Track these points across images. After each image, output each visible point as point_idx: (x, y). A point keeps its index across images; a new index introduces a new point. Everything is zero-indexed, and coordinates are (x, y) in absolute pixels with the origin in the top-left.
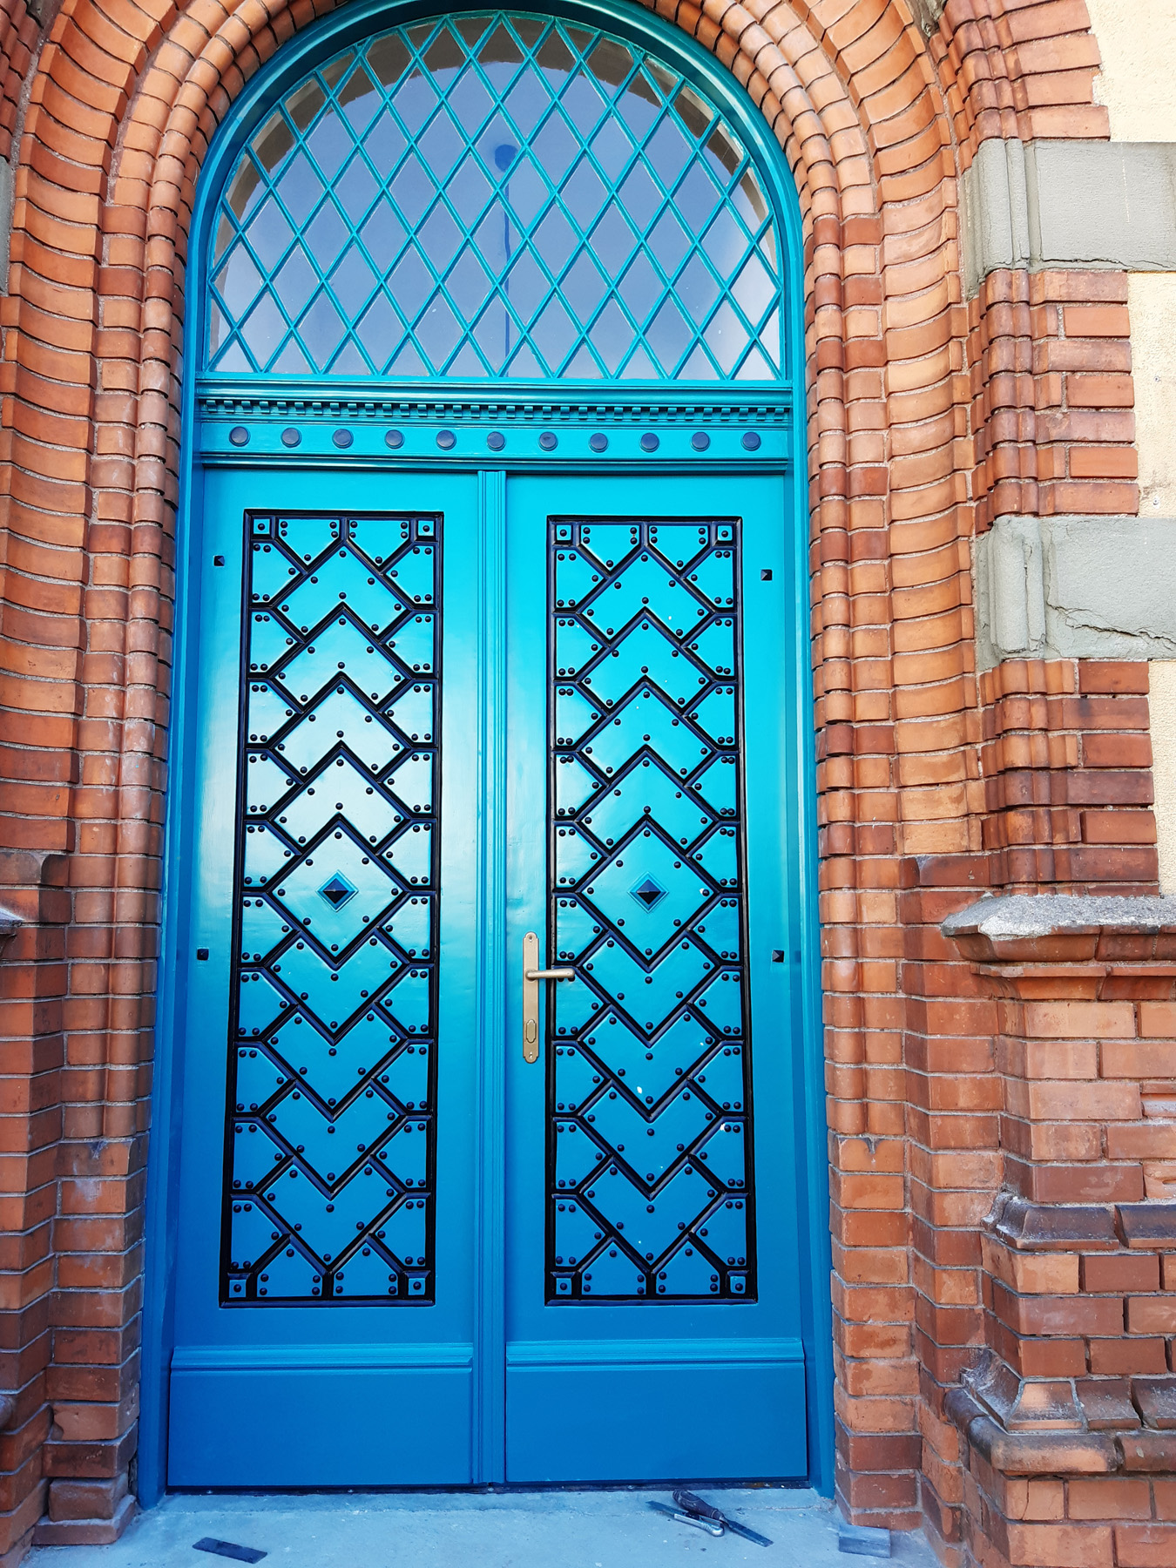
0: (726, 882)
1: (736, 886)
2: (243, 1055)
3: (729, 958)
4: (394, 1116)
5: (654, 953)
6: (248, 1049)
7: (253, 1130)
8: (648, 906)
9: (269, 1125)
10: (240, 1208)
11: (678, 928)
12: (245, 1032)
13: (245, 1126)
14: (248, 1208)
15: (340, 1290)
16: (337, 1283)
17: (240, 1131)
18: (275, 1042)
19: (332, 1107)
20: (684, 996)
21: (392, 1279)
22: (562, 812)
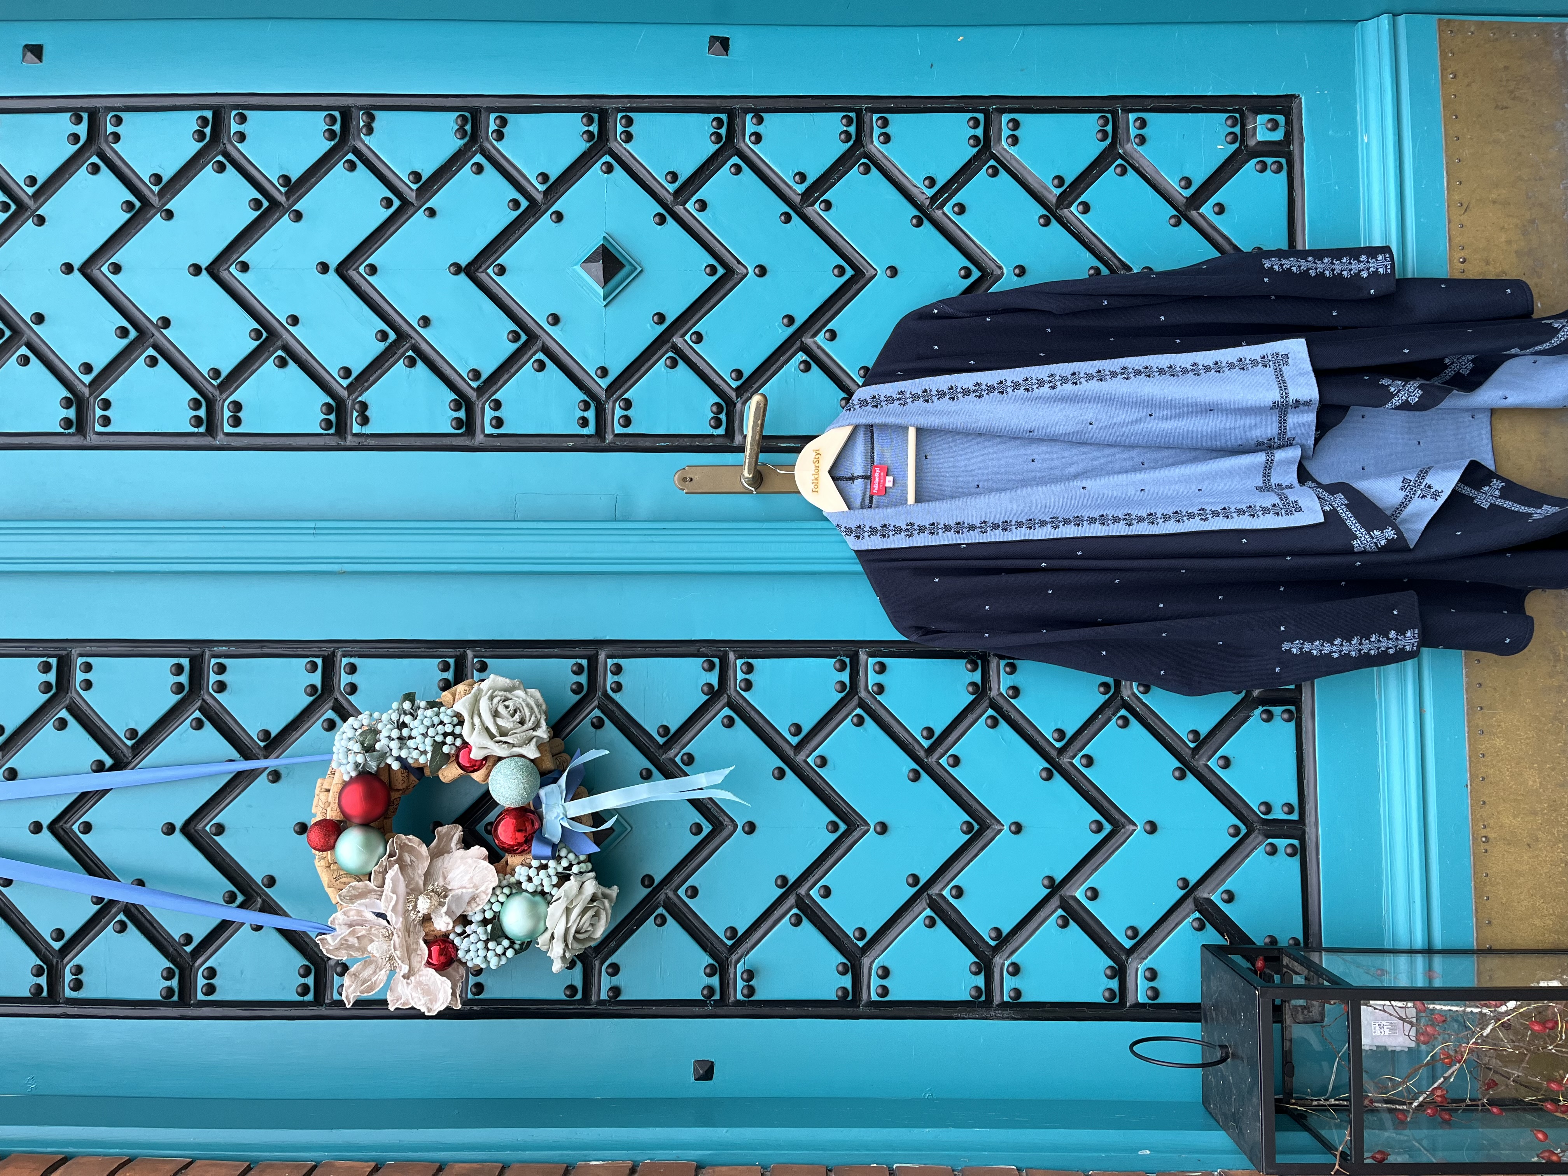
0: (588, 132)
1: (596, 116)
2: (885, 991)
3: (723, 131)
4: (991, 717)
5: (713, 262)
6: (875, 982)
7: (1016, 970)
8: (627, 269)
9: (1004, 940)
10: (1152, 988)
11: (669, 218)
12: (844, 989)
13: (1009, 983)
14: (1153, 975)
15: (1291, 809)
16: (1278, 814)
17: (1018, 993)
18: (862, 933)
19: (976, 827)
20: (788, 209)
21: (1269, 717)
22: (459, 423)
